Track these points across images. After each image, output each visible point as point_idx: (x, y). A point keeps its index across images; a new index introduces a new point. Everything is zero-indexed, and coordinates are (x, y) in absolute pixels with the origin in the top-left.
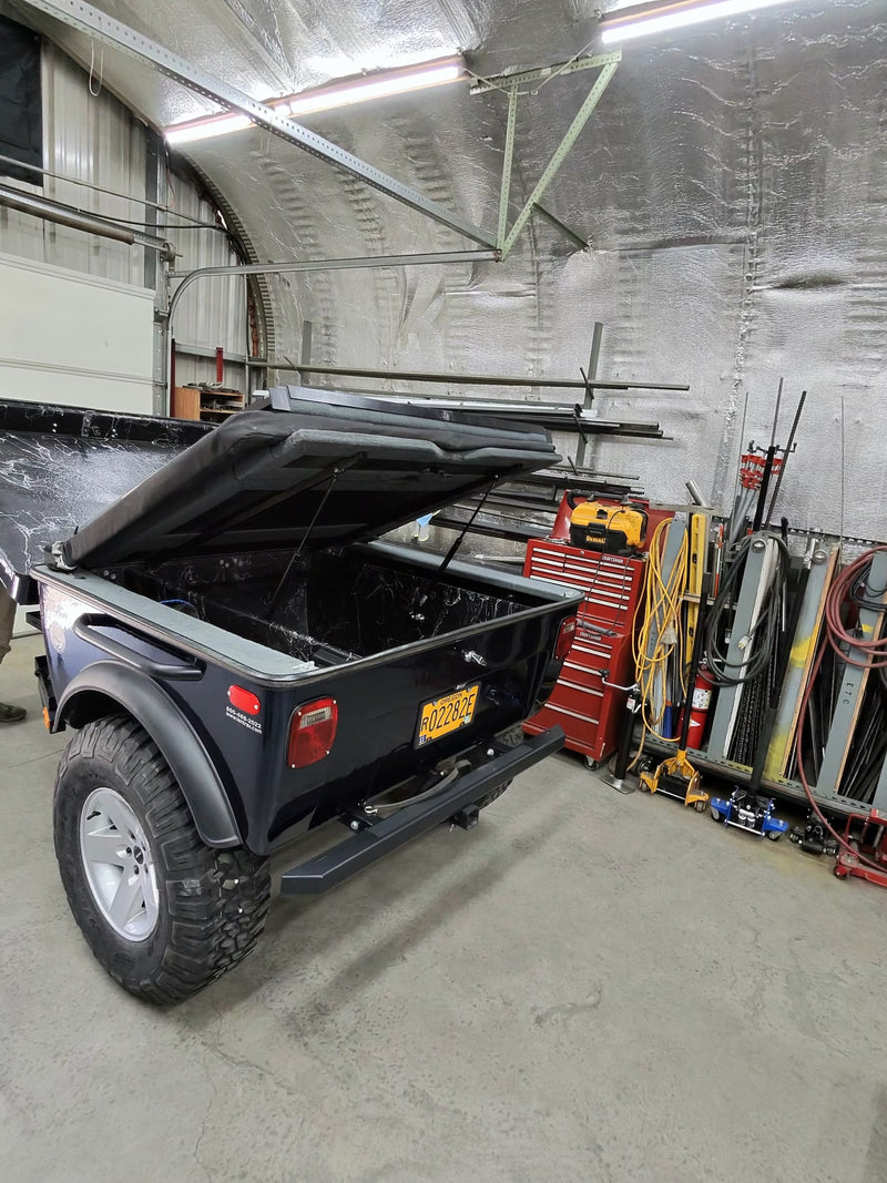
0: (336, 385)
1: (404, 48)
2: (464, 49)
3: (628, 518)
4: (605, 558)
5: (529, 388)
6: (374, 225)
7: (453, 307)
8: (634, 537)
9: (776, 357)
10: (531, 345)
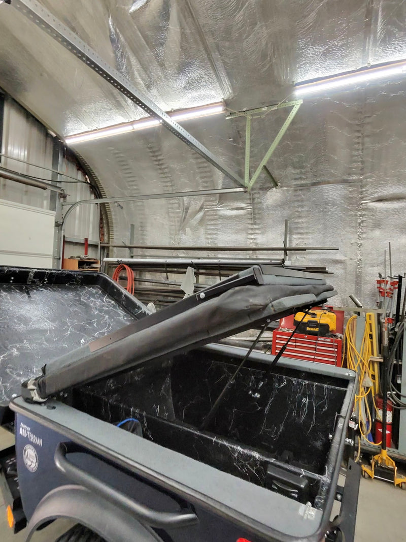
0: (147, 254)
1: (194, 99)
2: (225, 98)
3: (328, 316)
4: (319, 339)
5: (251, 252)
6: (168, 180)
7: (208, 215)
8: (333, 326)
9: (377, 233)
10: (250, 232)
